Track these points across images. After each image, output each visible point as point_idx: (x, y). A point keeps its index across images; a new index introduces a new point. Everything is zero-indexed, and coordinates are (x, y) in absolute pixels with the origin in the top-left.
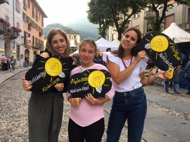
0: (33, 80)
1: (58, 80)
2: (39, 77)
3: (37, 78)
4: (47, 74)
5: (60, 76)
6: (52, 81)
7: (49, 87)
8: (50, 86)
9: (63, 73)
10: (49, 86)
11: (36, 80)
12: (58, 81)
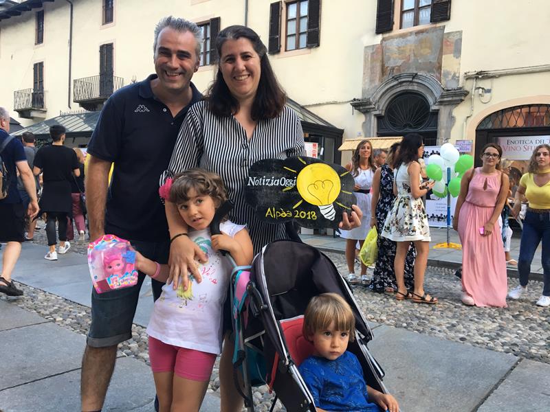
0: (261, 179)
1: (311, 215)
2: (276, 183)
3: (270, 182)
4: (295, 189)
5: (323, 212)
6: (296, 209)
7: (284, 215)
8: (286, 215)
9: (333, 211)
10: (284, 213)
11: (267, 184)
12: (309, 218)
